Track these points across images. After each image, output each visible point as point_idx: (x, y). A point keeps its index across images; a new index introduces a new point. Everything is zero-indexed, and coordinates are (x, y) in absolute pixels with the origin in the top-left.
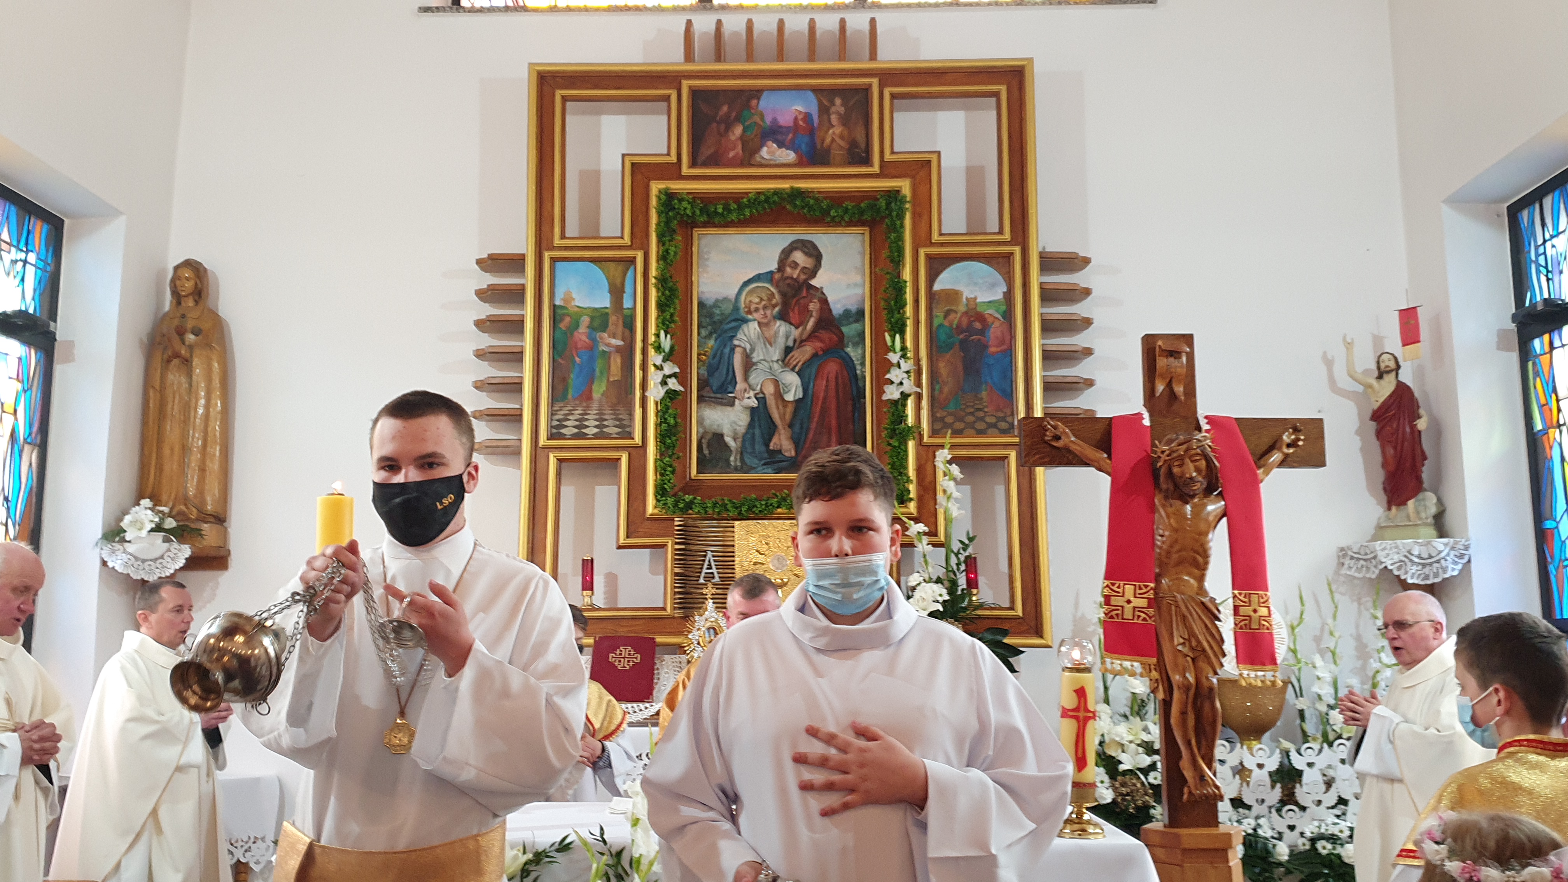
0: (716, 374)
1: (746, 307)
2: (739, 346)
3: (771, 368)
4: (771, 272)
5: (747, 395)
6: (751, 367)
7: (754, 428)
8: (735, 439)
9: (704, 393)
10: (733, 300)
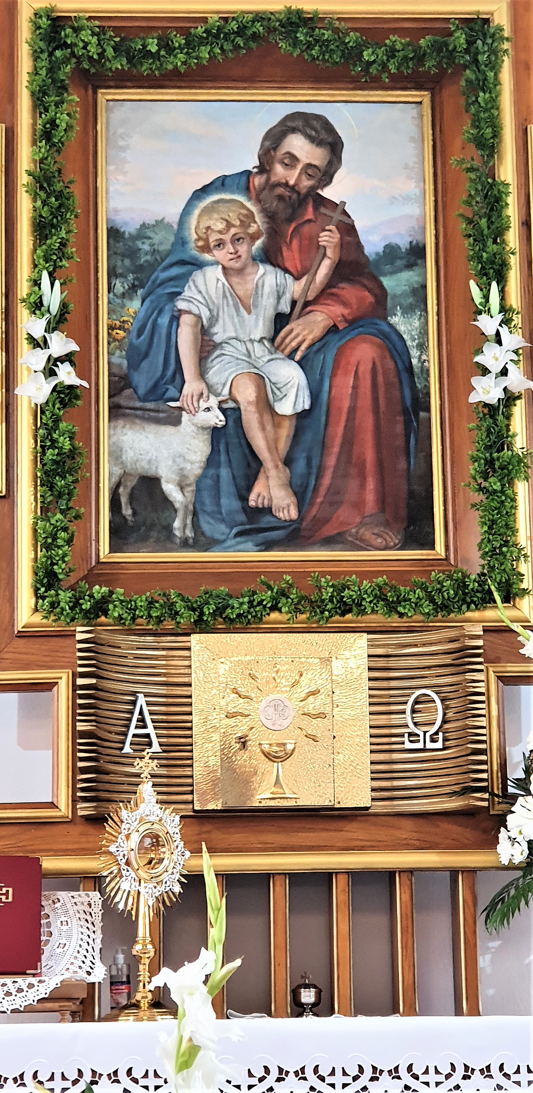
0: (145, 364)
1: (199, 239)
2: (189, 312)
3: (249, 356)
4: (248, 174)
5: (203, 405)
6: (210, 353)
7: (218, 466)
8: (182, 488)
9: (121, 400)
10: (175, 226)
